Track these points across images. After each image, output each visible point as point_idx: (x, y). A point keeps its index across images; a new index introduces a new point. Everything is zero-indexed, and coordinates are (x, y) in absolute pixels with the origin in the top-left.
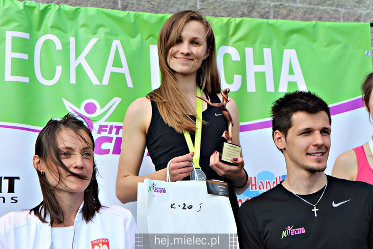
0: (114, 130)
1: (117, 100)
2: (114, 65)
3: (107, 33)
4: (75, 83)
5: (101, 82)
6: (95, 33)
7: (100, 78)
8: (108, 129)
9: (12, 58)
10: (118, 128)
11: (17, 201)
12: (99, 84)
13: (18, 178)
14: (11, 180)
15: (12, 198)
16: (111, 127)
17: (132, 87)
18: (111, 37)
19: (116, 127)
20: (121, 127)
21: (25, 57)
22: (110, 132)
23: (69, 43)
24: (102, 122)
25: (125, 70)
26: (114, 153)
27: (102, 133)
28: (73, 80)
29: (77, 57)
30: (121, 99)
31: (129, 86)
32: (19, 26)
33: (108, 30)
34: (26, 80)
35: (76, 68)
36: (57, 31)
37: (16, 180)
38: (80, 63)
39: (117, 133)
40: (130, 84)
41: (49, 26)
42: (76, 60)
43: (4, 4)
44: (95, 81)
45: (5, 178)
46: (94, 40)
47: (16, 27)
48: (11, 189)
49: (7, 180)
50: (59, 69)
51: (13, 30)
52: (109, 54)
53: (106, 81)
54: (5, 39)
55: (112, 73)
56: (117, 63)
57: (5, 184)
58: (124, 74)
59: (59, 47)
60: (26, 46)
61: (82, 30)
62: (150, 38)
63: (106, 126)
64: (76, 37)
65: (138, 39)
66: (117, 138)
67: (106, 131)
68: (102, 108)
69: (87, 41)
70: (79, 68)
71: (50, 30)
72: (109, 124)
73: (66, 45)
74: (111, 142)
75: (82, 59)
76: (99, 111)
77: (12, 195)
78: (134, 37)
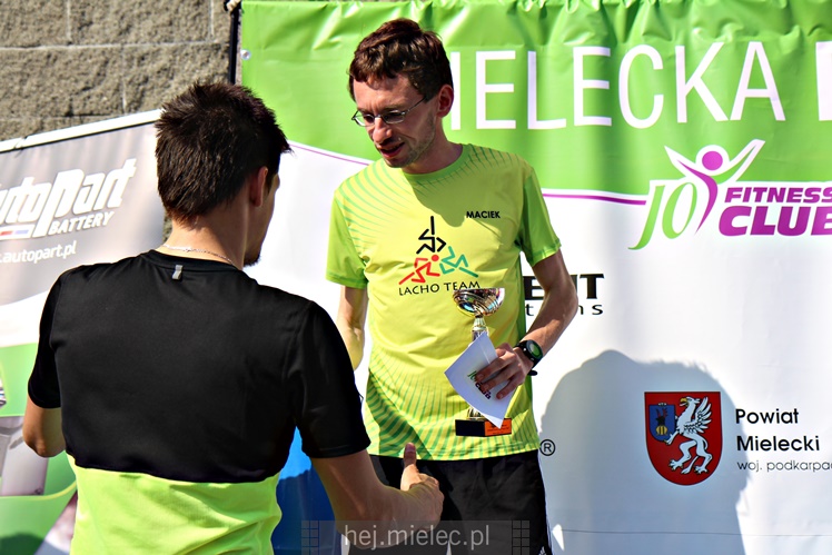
0: (753, 195)
1: (757, 145)
2: (751, 86)
3: (738, 33)
4: (685, 121)
5: (729, 116)
6: (718, 35)
7: (728, 110)
8: (743, 193)
9: (584, 90)
10: (760, 191)
11: (601, 312)
12: (726, 119)
13: (601, 276)
14: (592, 279)
15: (594, 307)
16: (748, 190)
17: (784, 119)
18: (746, 39)
19: (756, 189)
20: (765, 189)
21: (604, 85)
22: (746, 199)
23: (674, 57)
24: (733, 183)
25: (770, 91)
26: (753, 232)
27: (733, 200)
28: (682, 117)
29: (687, 78)
30: (763, 142)
31: (778, 118)
32: (593, 38)
33: (741, 27)
34: (607, 121)
35: (687, 97)
36: (654, 39)
37: (598, 280)
38: (693, 88)
39: (758, 199)
40: (779, 115)
41: (642, 32)
42: (686, 82)
43: (569, 6)
44: (718, 115)
45: (582, 276)
46: (717, 46)
47: (587, 41)
48: (592, 294)
49: (585, 280)
50: (659, 100)
51: (585, 44)
52: (742, 67)
53: (737, 114)
54: (571, 61)
55: (748, 100)
56: (756, 81)
57: (582, 285)
58: (768, 99)
59: (658, 64)
60: (607, 68)
61: (695, 32)
62: (817, 31)
63: (740, 189)
64: (686, 43)
65: (795, 34)
66: (758, 208)
67: (739, 196)
68: (731, 159)
69: (704, 49)
70: (692, 97)
71: (642, 39)
72: (745, 185)
73: (669, 61)
74: (748, 214)
75: (696, 81)
76: (727, 165)
77: (593, 302)
78: (787, 32)
